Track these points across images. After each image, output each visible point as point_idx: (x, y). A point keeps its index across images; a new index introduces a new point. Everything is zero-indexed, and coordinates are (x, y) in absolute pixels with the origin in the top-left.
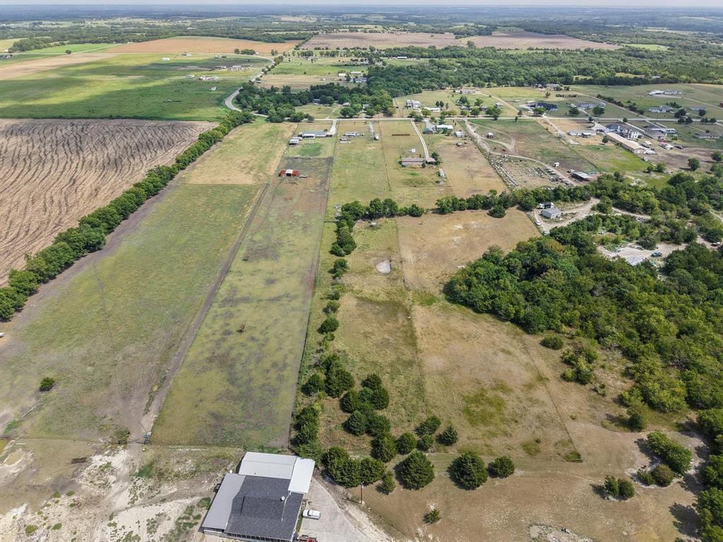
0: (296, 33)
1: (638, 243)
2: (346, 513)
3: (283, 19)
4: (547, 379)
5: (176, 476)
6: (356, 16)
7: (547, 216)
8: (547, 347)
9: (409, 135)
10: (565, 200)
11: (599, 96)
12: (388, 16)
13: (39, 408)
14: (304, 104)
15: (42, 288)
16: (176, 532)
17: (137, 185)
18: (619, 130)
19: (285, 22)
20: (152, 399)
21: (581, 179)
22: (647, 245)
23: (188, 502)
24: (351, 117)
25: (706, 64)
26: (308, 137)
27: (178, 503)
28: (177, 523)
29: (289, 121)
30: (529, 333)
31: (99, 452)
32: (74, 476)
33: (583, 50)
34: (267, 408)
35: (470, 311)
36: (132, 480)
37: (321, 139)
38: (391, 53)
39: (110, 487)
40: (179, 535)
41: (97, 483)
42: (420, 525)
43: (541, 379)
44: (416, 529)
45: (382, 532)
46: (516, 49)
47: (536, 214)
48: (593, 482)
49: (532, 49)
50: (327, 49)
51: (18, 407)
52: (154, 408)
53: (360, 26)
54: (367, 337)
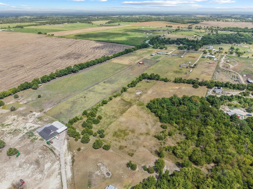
0: (195, 21)
2: (64, 141)
3: (197, 16)
4: (149, 135)
5: (43, 121)
7: (215, 91)
8: (161, 127)
9: (195, 57)
10: (230, 88)
13: (35, 100)
14: (170, 44)
15: (57, 78)
17: (96, 59)
19: (197, 17)
20: (53, 105)
23: (40, 126)
26: (159, 54)
27: (38, 125)
28: (34, 129)
29: (159, 48)
31: (36, 112)
32: (28, 114)
35: (150, 111)
36: (36, 118)
37: (163, 55)
38: (224, 29)
39: (31, 118)
42: (76, 150)
43: (147, 134)
44: (74, 150)
47: (211, 90)
51: (32, 99)
52: (52, 107)
53: (224, 19)
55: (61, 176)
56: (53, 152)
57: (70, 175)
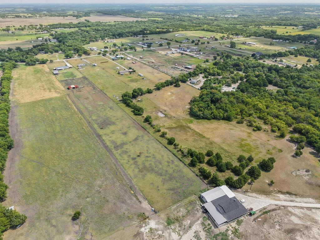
1: (226, 86)
2: (249, 196)
4: (251, 133)
5: (183, 217)
6: (8, 9)
7: (193, 83)
8: (240, 124)
9: (108, 62)
11: (161, 38)
12: (27, 9)
16: (208, 234)
18: (183, 50)
20: (136, 197)
21: (189, 68)
22: (229, 86)
23: (199, 222)
24: (70, 58)
25: (181, 24)
26: (60, 70)
27: (197, 224)
28: (204, 231)
30: (231, 121)
31: (140, 227)
33: (135, 21)
34: (186, 178)
35: (206, 120)
36: (169, 228)
37: (67, 69)
38: (53, 27)
39: (163, 235)
40: (210, 234)
41: (156, 237)
42: (270, 188)
43: (249, 133)
45: (263, 195)
46: (109, 22)
47: (188, 83)
48: (291, 155)
49: (116, 22)
50: (14, 27)
52: (141, 199)
54: (187, 140)
55: (314, 208)
56: (270, 211)
57: (311, 200)
